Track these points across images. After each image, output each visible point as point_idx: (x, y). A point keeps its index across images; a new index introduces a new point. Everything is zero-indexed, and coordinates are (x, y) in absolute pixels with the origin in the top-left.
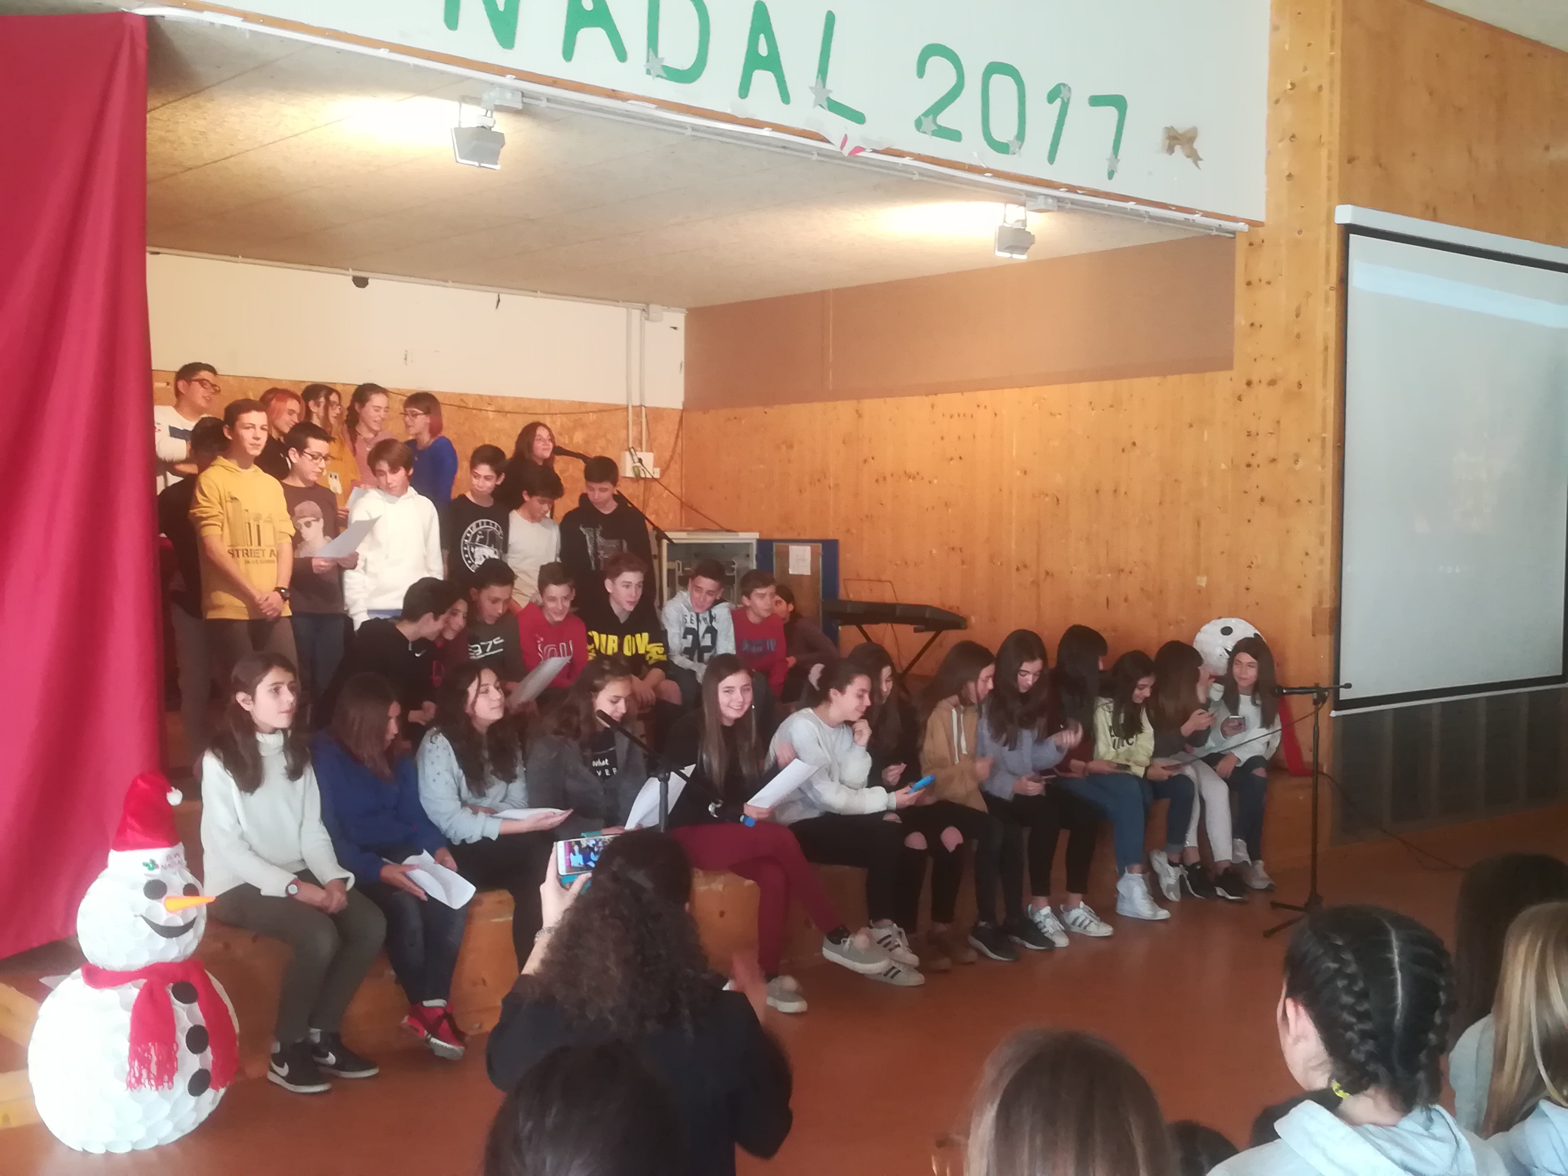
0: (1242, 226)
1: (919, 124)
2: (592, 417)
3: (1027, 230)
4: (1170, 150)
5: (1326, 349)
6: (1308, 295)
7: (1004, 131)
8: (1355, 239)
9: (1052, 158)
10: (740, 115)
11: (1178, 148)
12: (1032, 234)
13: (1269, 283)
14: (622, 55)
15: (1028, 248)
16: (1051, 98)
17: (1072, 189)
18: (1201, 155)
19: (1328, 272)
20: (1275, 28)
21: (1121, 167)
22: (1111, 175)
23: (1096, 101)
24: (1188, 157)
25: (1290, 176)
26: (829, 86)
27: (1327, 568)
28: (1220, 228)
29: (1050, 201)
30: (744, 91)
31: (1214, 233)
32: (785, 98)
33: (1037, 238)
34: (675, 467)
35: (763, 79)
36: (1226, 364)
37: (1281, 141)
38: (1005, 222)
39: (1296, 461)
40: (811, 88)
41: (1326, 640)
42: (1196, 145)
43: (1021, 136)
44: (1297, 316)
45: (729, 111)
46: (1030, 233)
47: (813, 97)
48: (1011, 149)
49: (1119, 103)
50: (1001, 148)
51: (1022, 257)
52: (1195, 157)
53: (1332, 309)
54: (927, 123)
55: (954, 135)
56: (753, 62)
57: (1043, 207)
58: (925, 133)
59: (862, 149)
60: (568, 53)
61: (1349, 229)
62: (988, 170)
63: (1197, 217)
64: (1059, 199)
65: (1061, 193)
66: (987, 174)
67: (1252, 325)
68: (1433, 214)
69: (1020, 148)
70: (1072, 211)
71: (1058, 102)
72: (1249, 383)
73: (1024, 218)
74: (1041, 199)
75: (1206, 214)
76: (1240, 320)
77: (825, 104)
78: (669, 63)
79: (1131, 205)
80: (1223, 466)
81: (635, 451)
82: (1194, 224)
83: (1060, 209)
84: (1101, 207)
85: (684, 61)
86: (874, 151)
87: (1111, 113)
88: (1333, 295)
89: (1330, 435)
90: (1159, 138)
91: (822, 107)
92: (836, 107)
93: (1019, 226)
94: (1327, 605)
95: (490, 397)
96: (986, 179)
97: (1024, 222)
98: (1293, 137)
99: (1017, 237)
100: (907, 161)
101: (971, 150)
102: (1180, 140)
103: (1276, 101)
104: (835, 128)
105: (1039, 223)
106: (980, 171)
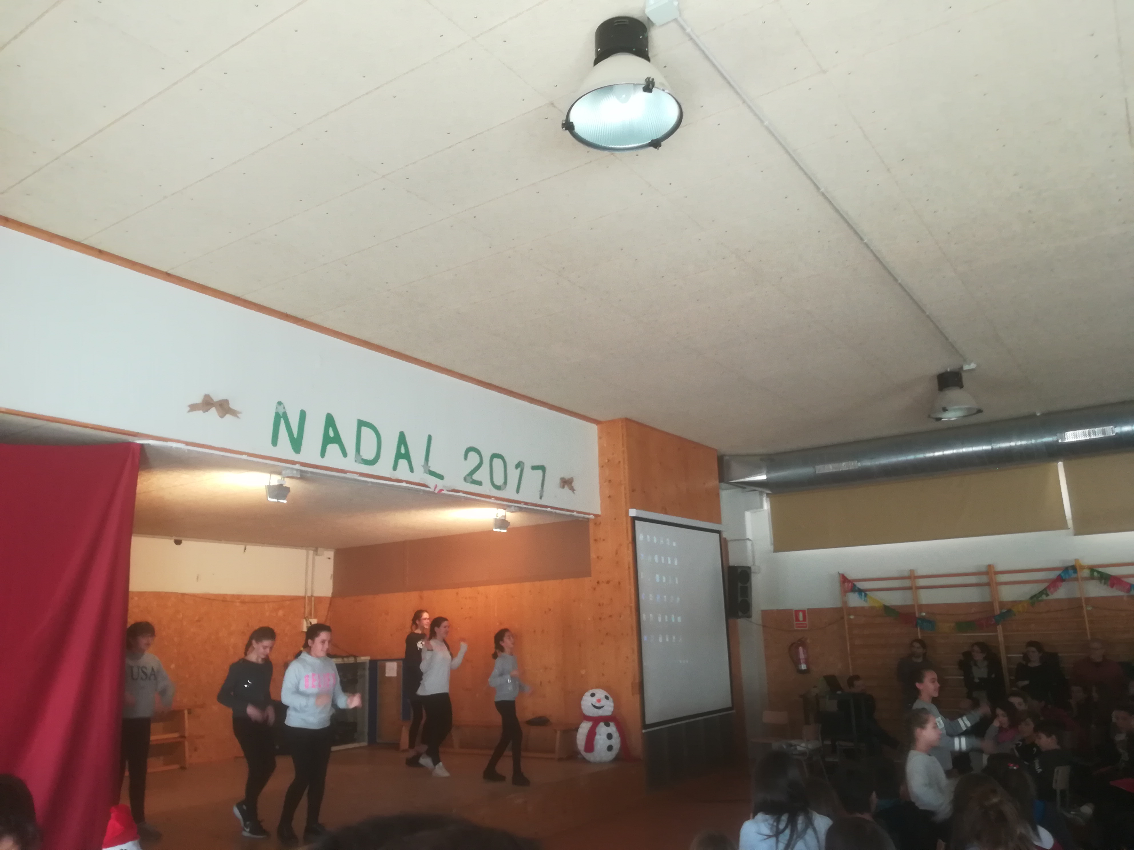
0: (592, 517)
1: (465, 479)
2: (288, 603)
3: (507, 519)
4: (563, 487)
5: (629, 568)
6: (621, 545)
7: (499, 480)
8: (636, 522)
9: (518, 491)
10: (393, 477)
11: (566, 487)
12: (509, 521)
13: (604, 540)
14: (345, 454)
15: (507, 527)
16: (517, 467)
17: (526, 503)
18: (575, 488)
19: (627, 535)
21: (545, 494)
22: (541, 498)
23: (534, 468)
24: (570, 489)
25: (610, 497)
26: (429, 464)
27: (636, 663)
28: (583, 518)
29: (516, 508)
30: (395, 468)
31: (580, 519)
32: (412, 470)
33: (511, 523)
35: (403, 463)
36: (588, 574)
37: (605, 482)
38: (497, 516)
39: (620, 616)
40: (422, 466)
41: (638, 697)
42: (573, 485)
43: (505, 483)
44: (617, 553)
45: (389, 476)
46: (507, 521)
47: (422, 469)
48: (502, 488)
49: (543, 468)
50: (498, 488)
51: (504, 531)
52: (572, 489)
53: (630, 551)
54: (469, 479)
55: (479, 483)
56: (399, 456)
57: (514, 511)
58: (468, 482)
59: (443, 490)
60: (323, 455)
61: (634, 519)
62: (493, 497)
63: (575, 513)
64: (520, 507)
65: (522, 505)
66: (492, 499)
67: (598, 557)
68: (664, 511)
69: (505, 487)
70: (523, 512)
71: (520, 469)
72: (598, 583)
73: (504, 515)
74: (513, 508)
75: (578, 512)
76: (593, 555)
77: (427, 471)
78: (364, 457)
79: (549, 509)
80: (589, 619)
81: (308, 618)
82: (573, 516)
83: (520, 511)
84: (538, 510)
85: (371, 456)
86: (447, 491)
87: (540, 472)
88: (630, 546)
89: (633, 605)
90: (558, 481)
91: (425, 472)
92: (431, 473)
93: (504, 518)
94: (638, 680)
96: (492, 500)
98: (610, 481)
99: (503, 523)
100: (461, 494)
101: (486, 489)
102: (567, 483)
103: (602, 467)
104: (432, 482)
105: (511, 516)
106: (490, 497)
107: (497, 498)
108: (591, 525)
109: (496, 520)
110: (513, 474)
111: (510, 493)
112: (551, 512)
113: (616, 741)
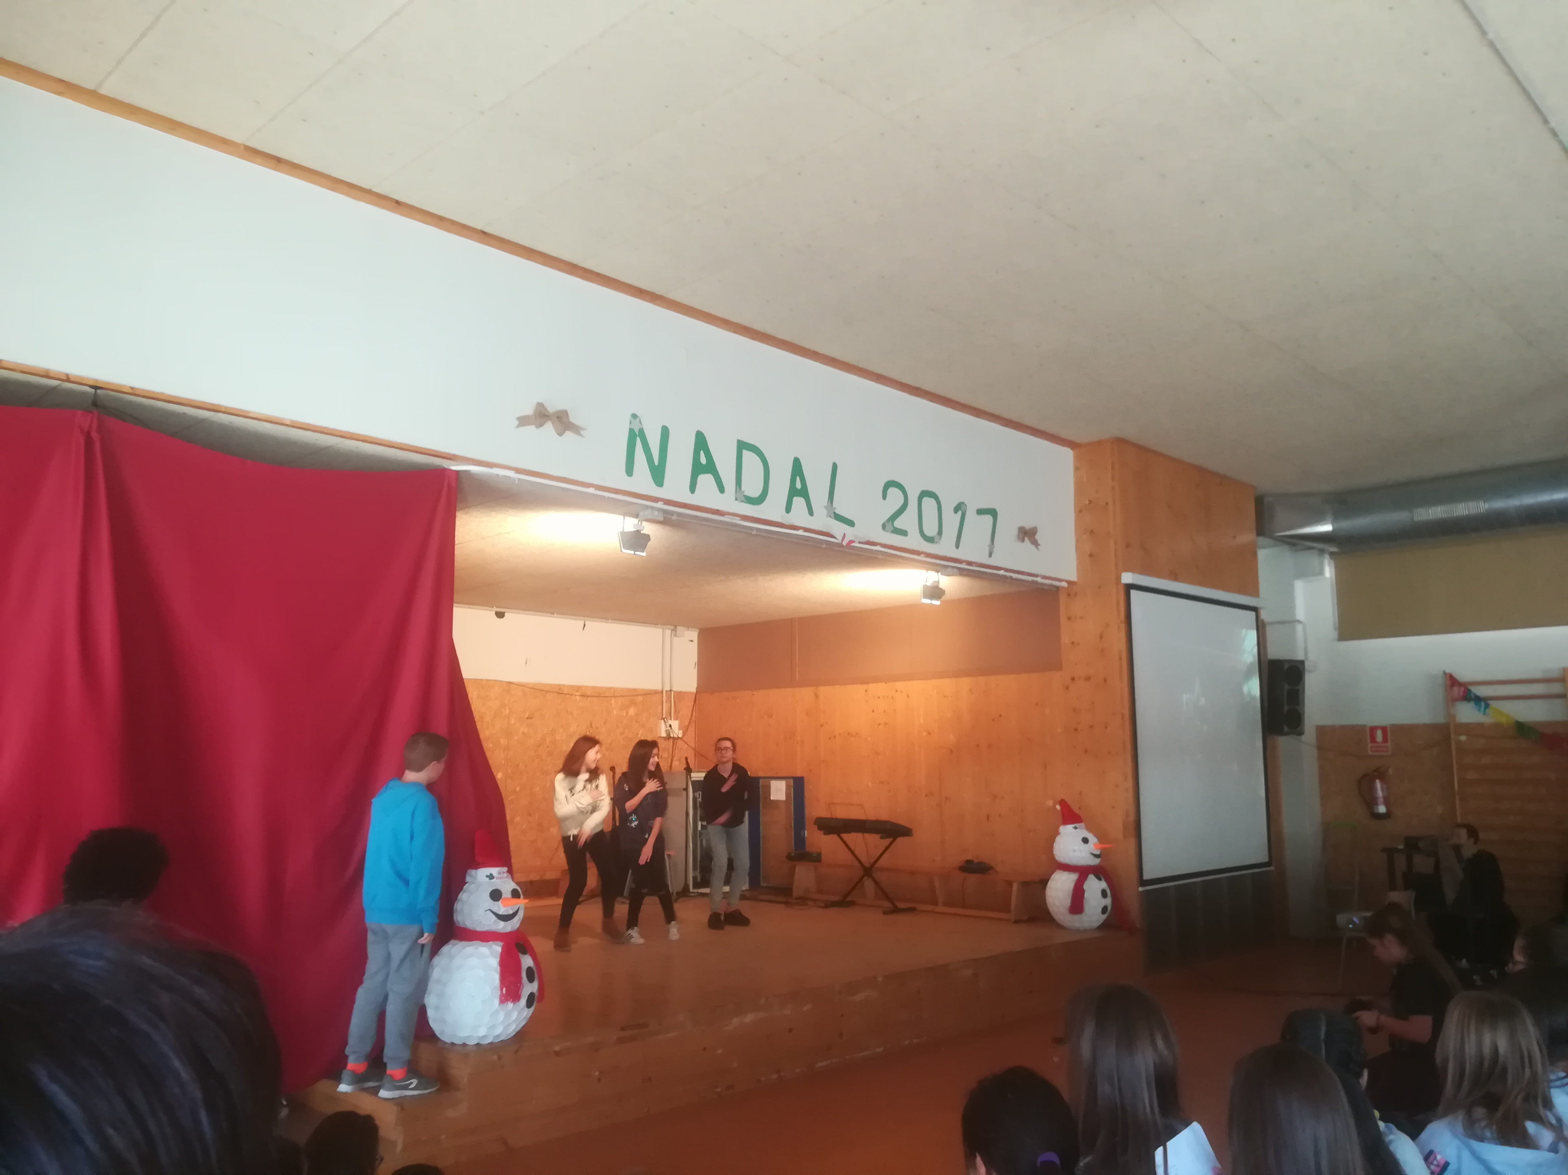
0: (1064, 584)
1: (883, 527)
2: (640, 698)
3: (940, 587)
4: (1023, 541)
5: (1121, 658)
6: (1107, 625)
7: (931, 529)
8: (1133, 593)
9: (958, 545)
10: (785, 522)
11: (1026, 539)
12: (943, 589)
13: (1081, 618)
14: (722, 489)
15: (941, 597)
16: (956, 510)
17: (969, 563)
18: (1039, 542)
19: (1118, 611)
20: (1077, 469)
21: (996, 550)
22: (990, 555)
23: (980, 512)
24: (1032, 543)
25: (1091, 555)
26: (834, 505)
27: (1130, 794)
28: (1051, 585)
29: (955, 570)
30: (788, 509)
31: (1047, 587)
32: (811, 513)
33: (946, 592)
34: (692, 730)
35: (799, 502)
36: (1058, 666)
37: (1083, 534)
38: (927, 581)
39: (1106, 727)
40: (825, 507)
41: (1132, 842)
42: (1037, 537)
43: (940, 533)
44: (1101, 638)
45: (780, 521)
46: (941, 589)
47: (826, 512)
48: (935, 540)
49: (993, 513)
50: (930, 540)
51: (937, 603)
52: (1036, 543)
53: (1123, 634)
54: (889, 526)
55: (904, 533)
56: (793, 492)
57: (951, 573)
58: (887, 531)
59: (853, 542)
60: (693, 489)
61: (1129, 587)
62: (923, 553)
63: (1040, 578)
64: (959, 569)
65: (964, 566)
66: (920, 556)
67: (1073, 643)
68: (1174, 577)
69: (940, 539)
70: (966, 575)
71: (960, 513)
72: (1073, 679)
73: (937, 580)
74: (949, 569)
75: (1045, 576)
76: (1065, 640)
77: (833, 515)
78: (747, 493)
79: (1002, 572)
80: (1059, 730)
81: (667, 720)
82: (1037, 582)
83: (961, 575)
84: (986, 573)
85: (755, 493)
86: (860, 543)
87: (989, 518)
88: (1123, 626)
89: (1127, 711)
90: (1015, 532)
91: (830, 516)
92: (838, 518)
93: (936, 584)
94: (1132, 818)
95: (577, 686)
96: (919, 559)
97: (938, 582)
98: (1092, 532)
99: (935, 592)
100: (878, 548)
101: (913, 541)
102: (1027, 534)
103: (1080, 511)
104: (839, 529)
105: (948, 582)
106: (918, 553)
107: (926, 556)
108: (1063, 596)
109: (925, 587)
110: (951, 521)
111: (946, 547)
112: (1004, 577)
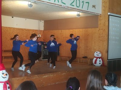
0: (99, 14)
1: (70, 5)
2: (35, 31)
7: (78, 5)
9: (82, 8)
13: (102, 20)
16: (82, 2)
22: (87, 10)
24: (94, 8)
25: (104, 10)
31: (97, 15)
32: (58, 2)
37: (103, 7)
39: (104, 37)
45: (53, 3)
47: (61, 2)
49: (88, 3)
61: (109, 15)
72: (100, 29)
81: (39, 34)
82: (95, 14)
83: (83, 13)
86: (66, 7)
99: (79, 15)
100: (69, 8)
101: (75, 7)
102: (94, 6)
104: (63, 5)
105: (80, 14)
106: (76, 9)
107: (77, 9)
108: (99, 16)
109: (77, 14)
110: (81, 4)
111: (80, 8)
112: (90, 13)
113: (101, 62)
